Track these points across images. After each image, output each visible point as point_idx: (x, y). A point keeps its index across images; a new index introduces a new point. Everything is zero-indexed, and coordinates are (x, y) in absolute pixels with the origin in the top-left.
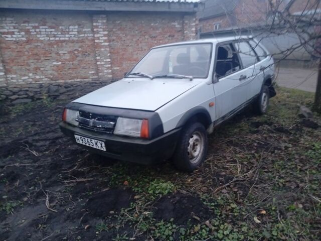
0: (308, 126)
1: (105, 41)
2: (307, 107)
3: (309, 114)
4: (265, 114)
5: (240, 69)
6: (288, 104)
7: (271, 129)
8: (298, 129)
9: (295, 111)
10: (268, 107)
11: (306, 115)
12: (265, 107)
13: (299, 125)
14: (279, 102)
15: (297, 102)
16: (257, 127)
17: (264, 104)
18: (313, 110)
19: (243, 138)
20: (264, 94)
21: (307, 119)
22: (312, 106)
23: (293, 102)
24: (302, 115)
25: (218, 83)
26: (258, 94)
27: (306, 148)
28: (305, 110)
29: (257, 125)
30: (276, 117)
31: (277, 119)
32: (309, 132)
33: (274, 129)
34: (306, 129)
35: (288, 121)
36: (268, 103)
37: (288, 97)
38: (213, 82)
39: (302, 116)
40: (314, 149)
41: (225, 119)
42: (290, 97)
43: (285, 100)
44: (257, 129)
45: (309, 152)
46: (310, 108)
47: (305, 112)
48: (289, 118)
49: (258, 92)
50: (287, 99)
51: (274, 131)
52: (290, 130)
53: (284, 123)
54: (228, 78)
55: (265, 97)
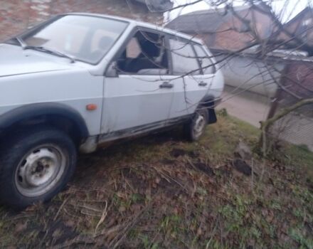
0: (239, 170)
1: (45, 10)
2: (249, 145)
3: (247, 154)
4: (197, 141)
5: (167, 73)
6: (229, 137)
7: (191, 163)
8: (226, 171)
9: (232, 147)
10: (204, 135)
11: (242, 155)
12: (200, 134)
13: (229, 166)
14: (220, 132)
15: (240, 136)
16: (176, 156)
17: (198, 129)
18: (254, 151)
19: (146, 167)
20: (201, 118)
21: (242, 160)
22: (254, 146)
23: (236, 135)
24: (238, 153)
25: (116, 79)
26: (191, 115)
27: (225, 201)
28: (243, 148)
29: (178, 153)
30: (208, 148)
31: (207, 151)
32: (238, 178)
33: (195, 165)
34: (236, 173)
35: (218, 157)
36: (204, 129)
37: (233, 129)
38: (106, 74)
39: (237, 155)
40: (235, 206)
41: (124, 136)
42: (235, 129)
43: (227, 131)
44: (174, 159)
45: (225, 209)
46: (252, 147)
47: (243, 150)
48: (222, 154)
49: (192, 111)
50: (232, 131)
51: (194, 167)
52: (216, 169)
53: (211, 159)
54: (139, 79)
55: (202, 120)
